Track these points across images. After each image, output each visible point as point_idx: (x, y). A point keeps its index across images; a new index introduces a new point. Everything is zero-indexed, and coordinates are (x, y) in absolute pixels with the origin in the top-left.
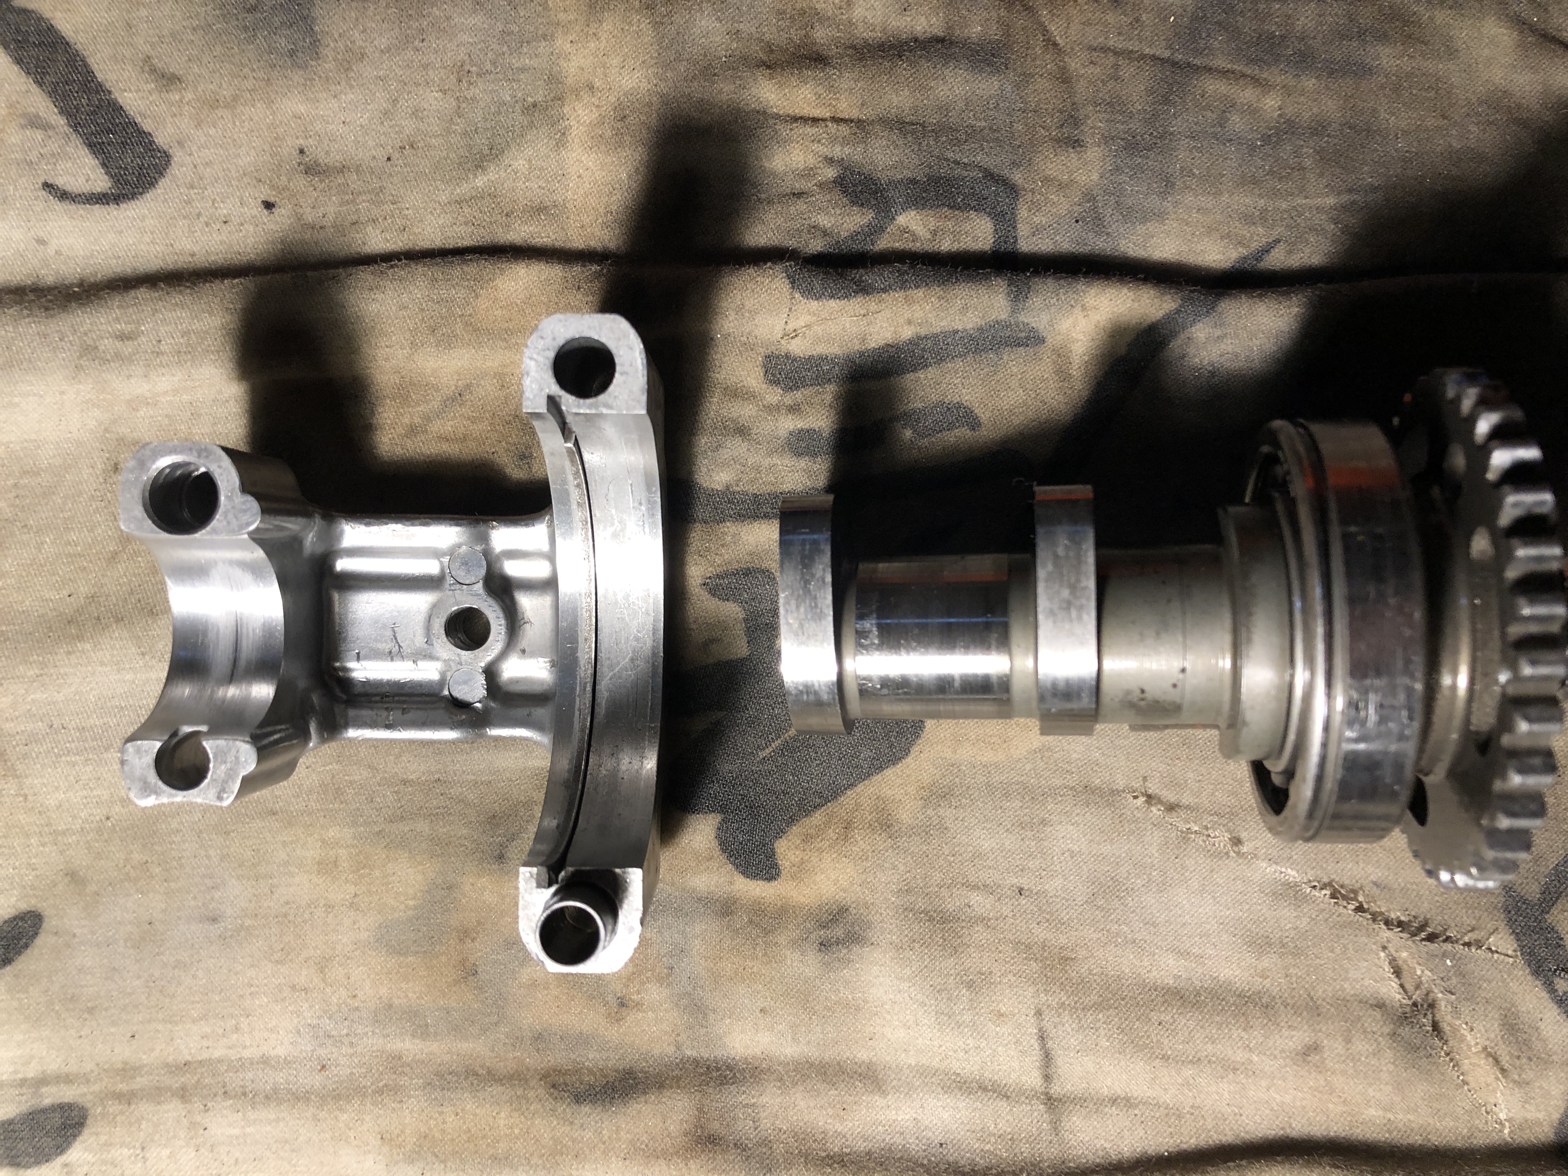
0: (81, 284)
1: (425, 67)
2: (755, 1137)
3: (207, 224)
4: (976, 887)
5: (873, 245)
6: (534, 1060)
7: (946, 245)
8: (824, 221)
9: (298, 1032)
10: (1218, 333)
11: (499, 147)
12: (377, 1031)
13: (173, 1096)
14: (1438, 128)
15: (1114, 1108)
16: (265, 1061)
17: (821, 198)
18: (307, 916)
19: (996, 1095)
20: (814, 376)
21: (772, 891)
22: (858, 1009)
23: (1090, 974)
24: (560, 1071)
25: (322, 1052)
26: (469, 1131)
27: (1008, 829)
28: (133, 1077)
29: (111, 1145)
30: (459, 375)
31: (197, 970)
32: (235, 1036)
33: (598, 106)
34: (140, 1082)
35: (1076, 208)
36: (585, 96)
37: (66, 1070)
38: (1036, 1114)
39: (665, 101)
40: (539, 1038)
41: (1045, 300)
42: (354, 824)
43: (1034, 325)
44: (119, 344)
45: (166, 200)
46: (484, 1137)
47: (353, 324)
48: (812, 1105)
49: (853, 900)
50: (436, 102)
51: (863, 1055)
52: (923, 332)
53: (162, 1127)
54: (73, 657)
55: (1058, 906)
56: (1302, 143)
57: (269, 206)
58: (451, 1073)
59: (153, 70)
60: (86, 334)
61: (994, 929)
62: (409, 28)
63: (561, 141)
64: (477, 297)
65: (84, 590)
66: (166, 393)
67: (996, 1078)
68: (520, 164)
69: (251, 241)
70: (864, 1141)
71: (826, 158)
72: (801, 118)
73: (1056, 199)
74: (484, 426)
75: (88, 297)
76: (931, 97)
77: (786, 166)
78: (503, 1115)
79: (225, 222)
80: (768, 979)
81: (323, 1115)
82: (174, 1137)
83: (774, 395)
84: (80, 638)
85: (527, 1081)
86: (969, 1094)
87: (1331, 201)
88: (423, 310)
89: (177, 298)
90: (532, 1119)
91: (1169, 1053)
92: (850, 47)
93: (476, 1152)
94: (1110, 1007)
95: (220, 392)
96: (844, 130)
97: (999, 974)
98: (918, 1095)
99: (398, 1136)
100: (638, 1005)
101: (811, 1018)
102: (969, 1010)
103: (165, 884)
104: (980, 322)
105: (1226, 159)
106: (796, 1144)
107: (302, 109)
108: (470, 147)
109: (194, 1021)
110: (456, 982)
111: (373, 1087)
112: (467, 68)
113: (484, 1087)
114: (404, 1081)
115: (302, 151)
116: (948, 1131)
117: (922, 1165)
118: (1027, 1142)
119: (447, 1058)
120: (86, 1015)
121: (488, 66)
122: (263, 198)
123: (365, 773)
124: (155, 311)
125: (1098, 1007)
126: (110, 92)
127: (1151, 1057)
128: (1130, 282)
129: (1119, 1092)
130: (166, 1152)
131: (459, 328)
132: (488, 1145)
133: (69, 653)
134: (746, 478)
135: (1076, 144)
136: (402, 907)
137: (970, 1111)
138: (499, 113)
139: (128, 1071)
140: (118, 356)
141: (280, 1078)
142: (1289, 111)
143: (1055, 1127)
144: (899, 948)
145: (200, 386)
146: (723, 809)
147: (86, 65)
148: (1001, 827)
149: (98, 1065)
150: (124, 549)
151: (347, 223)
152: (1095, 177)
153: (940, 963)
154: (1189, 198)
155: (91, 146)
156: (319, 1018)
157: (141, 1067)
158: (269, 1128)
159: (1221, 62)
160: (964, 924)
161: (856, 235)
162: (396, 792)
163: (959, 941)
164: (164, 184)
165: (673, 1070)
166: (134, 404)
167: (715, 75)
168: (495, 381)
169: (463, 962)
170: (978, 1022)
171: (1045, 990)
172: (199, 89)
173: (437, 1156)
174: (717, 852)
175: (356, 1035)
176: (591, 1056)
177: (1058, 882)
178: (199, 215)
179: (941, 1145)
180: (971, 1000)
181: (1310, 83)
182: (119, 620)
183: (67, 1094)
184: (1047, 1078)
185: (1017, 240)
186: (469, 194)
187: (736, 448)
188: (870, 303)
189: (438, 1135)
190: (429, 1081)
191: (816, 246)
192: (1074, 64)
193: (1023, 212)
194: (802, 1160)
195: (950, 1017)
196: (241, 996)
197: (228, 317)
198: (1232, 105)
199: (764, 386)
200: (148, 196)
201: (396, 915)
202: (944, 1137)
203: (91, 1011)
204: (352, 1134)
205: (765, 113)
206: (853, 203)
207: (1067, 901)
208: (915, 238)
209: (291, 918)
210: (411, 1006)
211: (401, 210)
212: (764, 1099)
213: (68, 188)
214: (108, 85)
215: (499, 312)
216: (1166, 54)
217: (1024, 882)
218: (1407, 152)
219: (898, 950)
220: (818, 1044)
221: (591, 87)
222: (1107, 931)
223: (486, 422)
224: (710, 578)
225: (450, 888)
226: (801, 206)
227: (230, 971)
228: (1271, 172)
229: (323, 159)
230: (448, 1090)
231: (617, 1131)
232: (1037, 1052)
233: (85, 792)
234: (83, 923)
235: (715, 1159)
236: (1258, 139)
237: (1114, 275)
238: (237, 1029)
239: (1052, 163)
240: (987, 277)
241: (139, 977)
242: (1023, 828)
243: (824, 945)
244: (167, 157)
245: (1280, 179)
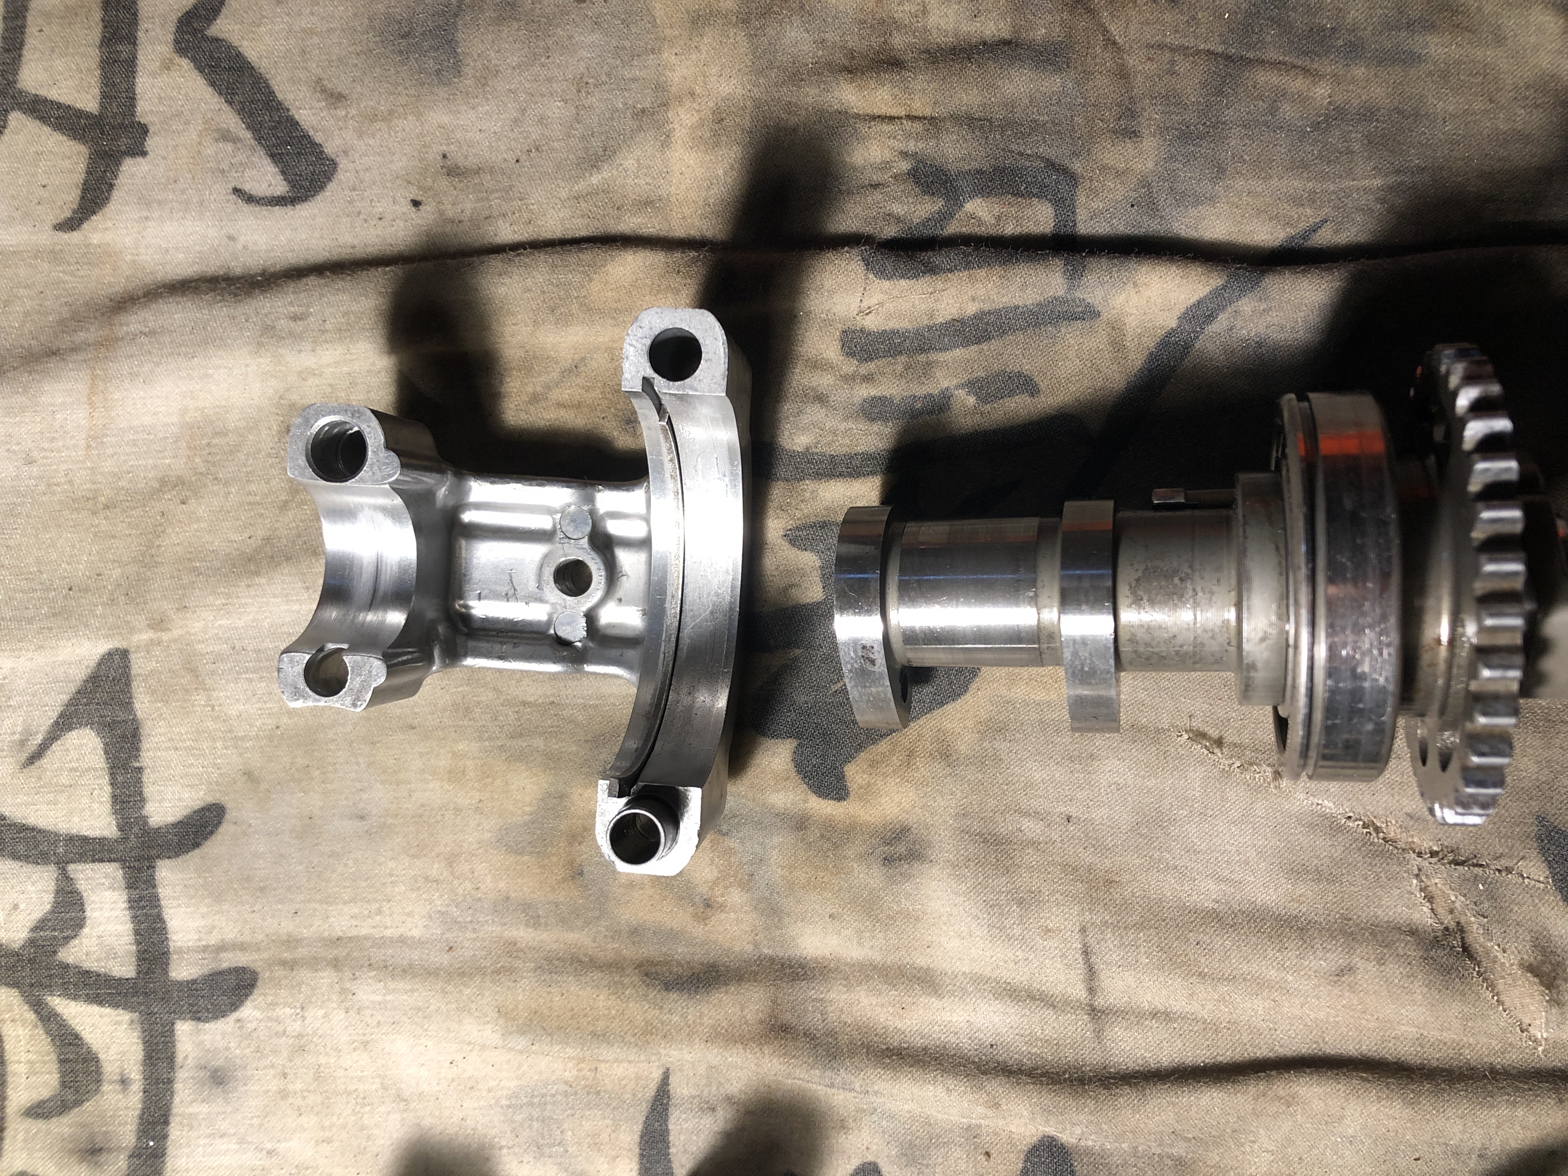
0: (263, 274)
1: (550, 80)
2: (823, 1028)
3: (366, 220)
4: (1027, 814)
5: (942, 230)
6: (630, 952)
7: (1010, 229)
8: (898, 209)
9: (430, 917)
10: (1263, 306)
11: (612, 149)
12: (496, 919)
13: (327, 964)
14: (1486, 111)
15: (1154, 1021)
16: (402, 940)
17: (896, 189)
18: (439, 818)
19: (1043, 1004)
20: (887, 348)
21: (841, 810)
22: (917, 919)
23: (1133, 896)
24: (652, 962)
25: (448, 935)
26: (573, 1010)
27: (1058, 763)
28: (295, 948)
29: (276, 1004)
30: (576, 349)
31: (348, 860)
32: (378, 918)
33: (698, 111)
34: (302, 952)
35: (1131, 194)
36: (688, 104)
37: (241, 939)
38: (1080, 1023)
39: (758, 104)
40: (635, 932)
41: (1099, 278)
42: (480, 739)
43: (1089, 300)
44: (292, 324)
45: (333, 201)
46: (585, 1016)
47: (484, 305)
48: (874, 1003)
49: (915, 821)
50: (558, 111)
51: (922, 961)
52: (986, 307)
53: (318, 991)
54: (251, 589)
55: (1104, 833)
56: (1351, 128)
57: (416, 203)
58: (558, 959)
59: (324, 91)
60: (266, 316)
61: (1043, 852)
62: (537, 47)
63: (666, 142)
64: (591, 280)
65: (261, 533)
66: (329, 365)
67: (1043, 988)
68: (630, 163)
69: (401, 234)
70: (921, 1038)
71: (901, 152)
72: (879, 117)
73: (1112, 186)
74: (596, 394)
75: (269, 285)
76: (998, 95)
77: (865, 160)
78: (601, 997)
79: (380, 219)
80: (837, 888)
81: (449, 988)
82: (328, 1000)
83: (850, 366)
84: (257, 573)
85: (623, 969)
86: (1018, 1002)
87: (1378, 182)
88: (544, 292)
89: (340, 284)
90: (626, 1002)
91: (1206, 970)
92: (924, 52)
93: (578, 1028)
94: (1151, 927)
95: (373, 364)
96: (918, 126)
97: (1047, 893)
98: (971, 999)
99: (513, 1010)
100: (722, 907)
101: (874, 925)
102: (1018, 924)
103: (323, 785)
104: (1040, 298)
105: (1275, 145)
106: (859, 1037)
107: (446, 119)
108: (587, 149)
109: (345, 903)
110: (564, 880)
111: (492, 967)
112: (585, 80)
113: (586, 972)
114: (518, 964)
115: (445, 156)
116: (998, 1034)
117: (974, 1062)
118: (1071, 1047)
119: (555, 946)
120: (258, 894)
121: (604, 78)
122: (412, 197)
123: (491, 695)
124: (322, 296)
125: (1140, 926)
126: (288, 110)
127: (1188, 974)
128: (1178, 261)
129: (1159, 1007)
130: (321, 1013)
131: (575, 307)
132: (589, 1022)
133: (249, 586)
134: (824, 441)
135: (1133, 134)
136: (520, 812)
137: (1018, 1017)
138: (612, 119)
139: (291, 942)
140: (291, 334)
141: (415, 955)
142: (1339, 99)
143: (1099, 1034)
144: (955, 866)
145: (357, 359)
146: (798, 736)
147: (268, 86)
148: (1052, 760)
149: (267, 936)
150: (293, 498)
151: (481, 218)
152: (1150, 165)
153: (993, 881)
154: (1240, 183)
155: (272, 156)
156: (448, 905)
157: (302, 940)
158: (405, 997)
159: (1273, 55)
160: (1015, 847)
161: (927, 222)
162: (516, 712)
163: (1011, 861)
164: (331, 186)
165: (751, 966)
166: (304, 374)
167: (802, 80)
168: (606, 355)
169: (571, 863)
170: (1027, 936)
171: (1090, 909)
172: (362, 106)
173: (545, 1030)
174: (793, 773)
175: (479, 922)
176: (680, 951)
177: (1104, 812)
178: (359, 213)
179: (992, 1046)
180: (1021, 916)
181: (1359, 72)
182: (288, 559)
183: (241, 959)
184: (1091, 991)
185: (1076, 224)
186: (586, 191)
187: (814, 413)
188: (938, 282)
189: (546, 1012)
190: (539, 965)
191: (890, 231)
192: (1131, 61)
193: (1081, 199)
194: (864, 1050)
195: (1001, 931)
196: (384, 884)
197: (381, 300)
198: (1282, 94)
199: (841, 358)
200: (319, 198)
201: (515, 819)
202: (994, 1039)
203: (262, 889)
204: (473, 1006)
205: (846, 113)
206: (925, 193)
207: (1112, 829)
208: (980, 223)
209: (425, 818)
210: (525, 899)
211: (527, 205)
212: (832, 995)
213: (253, 192)
214: (286, 104)
215: (609, 294)
216: (1220, 49)
217: (1072, 811)
218: (1454, 134)
219: (954, 867)
220: (881, 949)
221: (692, 94)
222: (1150, 857)
223: (598, 391)
224: (790, 530)
225: (561, 797)
226: (877, 196)
227: (375, 862)
228: (1320, 157)
229: (461, 162)
230: (556, 973)
231: (701, 1017)
232: (1081, 965)
233: (259, 705)
234: (258, 815)
235: (786, 1046)
236: (1308, 125)
237: (1165, 255)
238: (379, 912)
239: (1109, 153)
240: (1044, 258)
241: (301, 864)
242: (1072, 761)
243: (888, 861)
244: (334, 164)
245: (1329, 162)
